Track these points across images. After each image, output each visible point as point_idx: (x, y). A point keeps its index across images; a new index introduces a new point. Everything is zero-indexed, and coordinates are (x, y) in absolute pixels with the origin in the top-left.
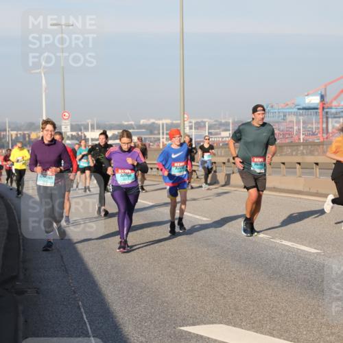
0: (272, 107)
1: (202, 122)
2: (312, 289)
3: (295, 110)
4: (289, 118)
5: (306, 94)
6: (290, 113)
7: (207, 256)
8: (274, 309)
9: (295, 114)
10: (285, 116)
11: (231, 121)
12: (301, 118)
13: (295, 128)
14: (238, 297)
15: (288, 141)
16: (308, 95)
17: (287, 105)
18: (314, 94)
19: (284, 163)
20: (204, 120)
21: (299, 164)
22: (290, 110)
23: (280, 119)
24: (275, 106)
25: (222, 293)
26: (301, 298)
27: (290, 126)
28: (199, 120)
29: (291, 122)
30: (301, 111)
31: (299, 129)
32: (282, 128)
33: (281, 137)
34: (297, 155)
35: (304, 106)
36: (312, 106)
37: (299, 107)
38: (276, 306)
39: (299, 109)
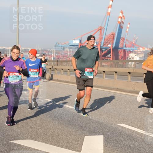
0: (58, 44)
1: (27, 49)
2: (71, 124)
3: (69, 46)
4: (66, 49)
5: (73, 39)
6: (66, 47)
7: (25, 109)
8: (53, 133)
9: (69, 48)
10: (64, 48)
11: (40, 49)
12: (71, 50)
13: (68, 54)
14: (38, 128)
15: (65, 59)
16: (74, 40)
17: (65, 43)
18: (77, 39)
19: (62, 69)
20: (28, 48)
21: (69, 69)
22: (66, 46)
23: (62, 50)
24: (60, 44)
25: (31, 126)
26: (65, 128)
27: (66, 53)
28: (26, 48)
29: (67, 51)
30: (71, 47)
31: (70, 55)
32: (62, 53)
33: (62, 57)
34: (68, 66)
35: (73, 44)
36: (76, 45)
37: (70, 45)
38: (55, 132)
39: (70, 46)
